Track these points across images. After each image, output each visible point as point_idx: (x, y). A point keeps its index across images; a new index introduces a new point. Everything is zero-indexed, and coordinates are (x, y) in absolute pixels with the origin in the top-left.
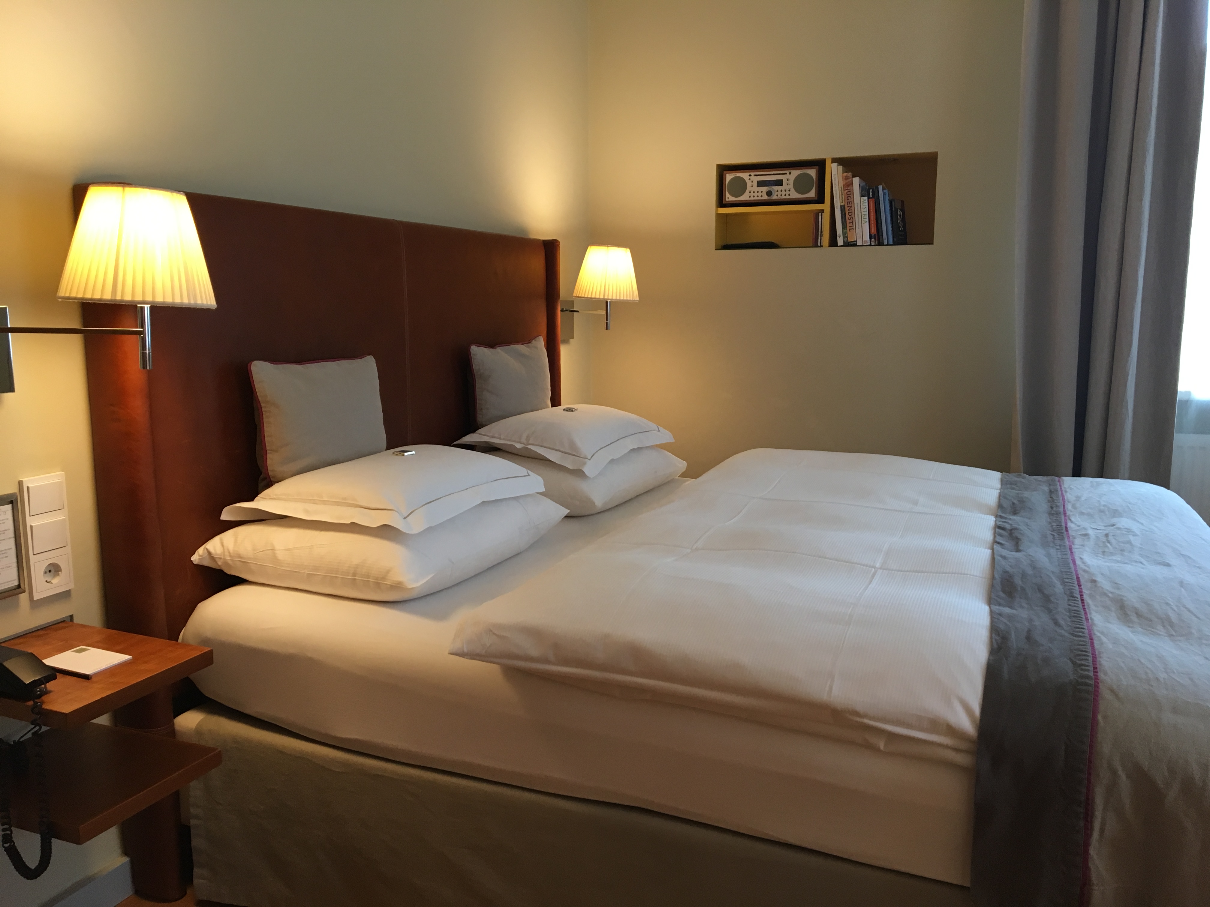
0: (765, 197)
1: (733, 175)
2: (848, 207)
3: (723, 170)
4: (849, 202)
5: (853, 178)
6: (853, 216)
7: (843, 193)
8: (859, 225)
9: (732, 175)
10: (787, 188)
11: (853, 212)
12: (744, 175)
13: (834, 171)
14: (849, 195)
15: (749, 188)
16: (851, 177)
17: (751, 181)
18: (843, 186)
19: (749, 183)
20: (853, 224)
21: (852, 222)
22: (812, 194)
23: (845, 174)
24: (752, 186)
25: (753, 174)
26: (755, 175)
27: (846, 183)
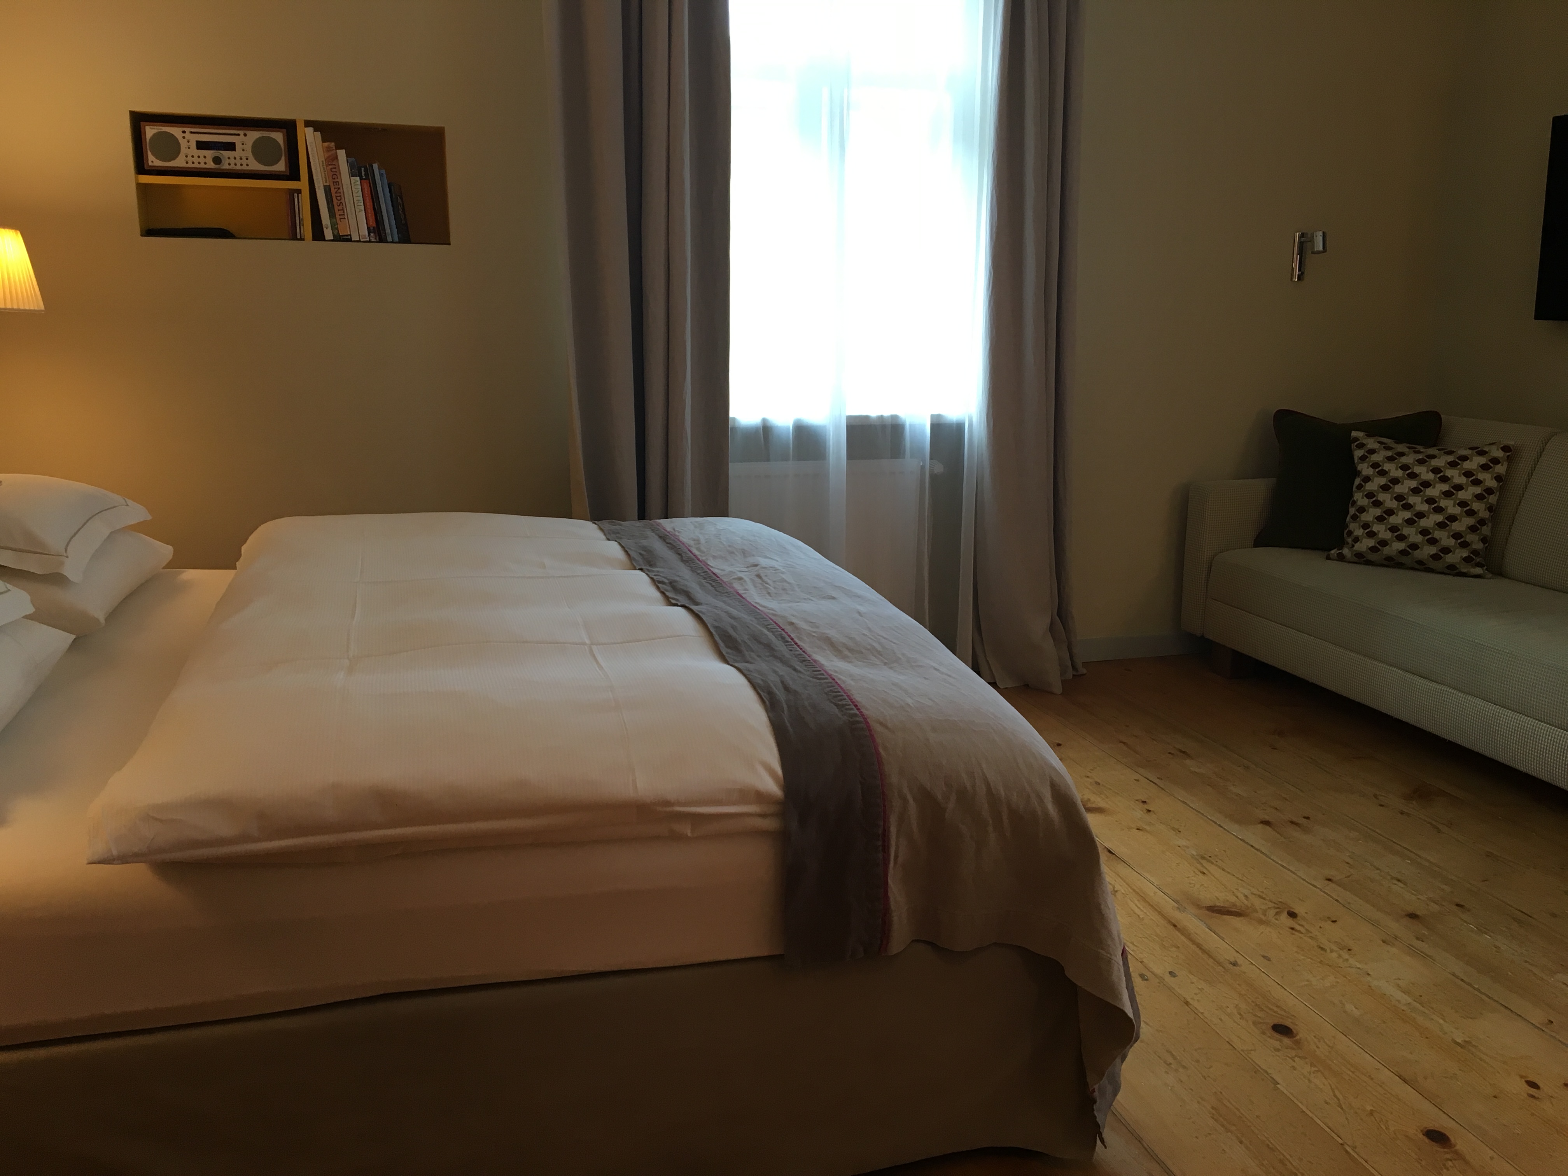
0: (211, 165)
1: (157, 129)
2: (335, 188)
3: (139, 120)
4: (336, 182)
5: (338, 150)
6: (343, 201)
7: (326, 170)
8: (352, 214)
9: (154, 129)
10: (243, 155)
11: (342, 197)
12: (176, 131)
13: (309, 138)
14: (335, 173)
15: (184, 150)
16: (334, 148)
17: (185, 140)
18: (325, 160)
19: (183, 143)
20: (344, 212)
21: (343, 210)
22: (281, 166)
23: (326, 144)
24: (189, 148)
25: (188, 130)
26: (192, 133)
27: (328, 157)
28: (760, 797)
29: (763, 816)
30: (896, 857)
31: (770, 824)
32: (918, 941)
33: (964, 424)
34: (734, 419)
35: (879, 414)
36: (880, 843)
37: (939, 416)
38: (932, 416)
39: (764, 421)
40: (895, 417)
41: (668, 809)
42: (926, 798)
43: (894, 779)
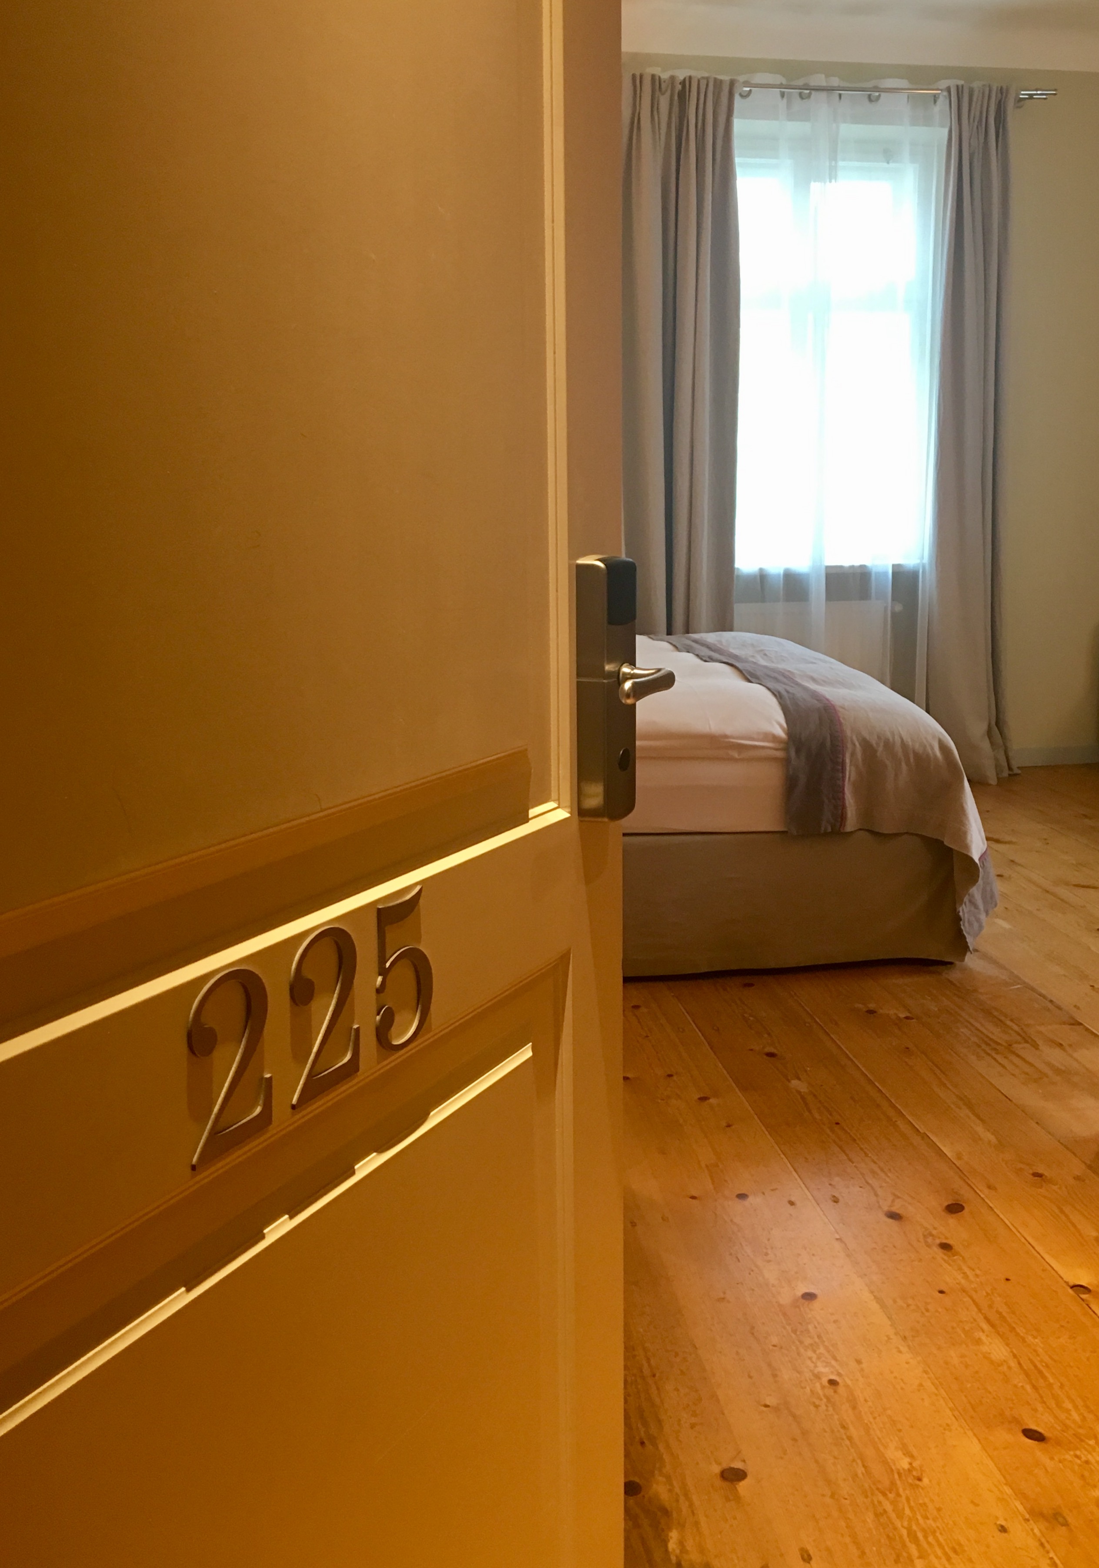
28: (775, 738)
29: (777, 749)
30: (849, 778)
31: (780, 754)
32: (860, 829)
33: (918, 572)
34: (738, 569)
35: (851, 564)
36: (840, 768)
37: (899, 566)
38: (893, 566)
39: (761, 570)
40: (863, 567)
41: (727, 740)
42: (867, 746)
43: (848, 733)
